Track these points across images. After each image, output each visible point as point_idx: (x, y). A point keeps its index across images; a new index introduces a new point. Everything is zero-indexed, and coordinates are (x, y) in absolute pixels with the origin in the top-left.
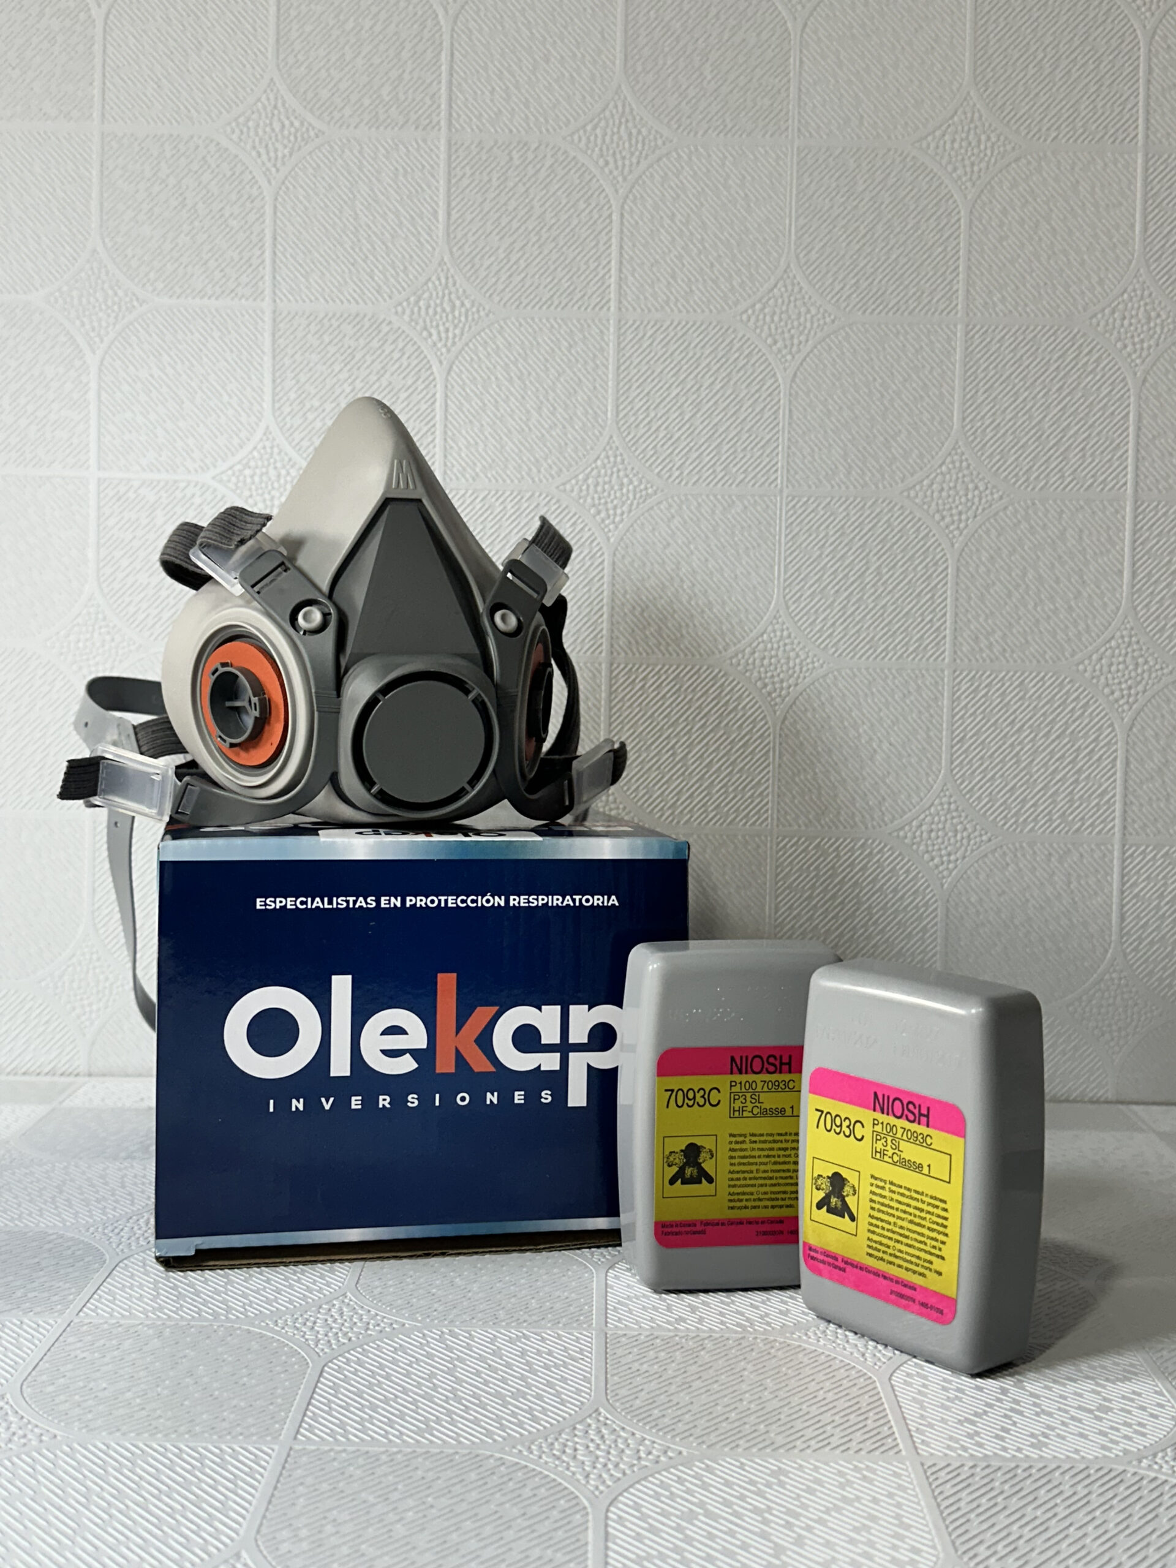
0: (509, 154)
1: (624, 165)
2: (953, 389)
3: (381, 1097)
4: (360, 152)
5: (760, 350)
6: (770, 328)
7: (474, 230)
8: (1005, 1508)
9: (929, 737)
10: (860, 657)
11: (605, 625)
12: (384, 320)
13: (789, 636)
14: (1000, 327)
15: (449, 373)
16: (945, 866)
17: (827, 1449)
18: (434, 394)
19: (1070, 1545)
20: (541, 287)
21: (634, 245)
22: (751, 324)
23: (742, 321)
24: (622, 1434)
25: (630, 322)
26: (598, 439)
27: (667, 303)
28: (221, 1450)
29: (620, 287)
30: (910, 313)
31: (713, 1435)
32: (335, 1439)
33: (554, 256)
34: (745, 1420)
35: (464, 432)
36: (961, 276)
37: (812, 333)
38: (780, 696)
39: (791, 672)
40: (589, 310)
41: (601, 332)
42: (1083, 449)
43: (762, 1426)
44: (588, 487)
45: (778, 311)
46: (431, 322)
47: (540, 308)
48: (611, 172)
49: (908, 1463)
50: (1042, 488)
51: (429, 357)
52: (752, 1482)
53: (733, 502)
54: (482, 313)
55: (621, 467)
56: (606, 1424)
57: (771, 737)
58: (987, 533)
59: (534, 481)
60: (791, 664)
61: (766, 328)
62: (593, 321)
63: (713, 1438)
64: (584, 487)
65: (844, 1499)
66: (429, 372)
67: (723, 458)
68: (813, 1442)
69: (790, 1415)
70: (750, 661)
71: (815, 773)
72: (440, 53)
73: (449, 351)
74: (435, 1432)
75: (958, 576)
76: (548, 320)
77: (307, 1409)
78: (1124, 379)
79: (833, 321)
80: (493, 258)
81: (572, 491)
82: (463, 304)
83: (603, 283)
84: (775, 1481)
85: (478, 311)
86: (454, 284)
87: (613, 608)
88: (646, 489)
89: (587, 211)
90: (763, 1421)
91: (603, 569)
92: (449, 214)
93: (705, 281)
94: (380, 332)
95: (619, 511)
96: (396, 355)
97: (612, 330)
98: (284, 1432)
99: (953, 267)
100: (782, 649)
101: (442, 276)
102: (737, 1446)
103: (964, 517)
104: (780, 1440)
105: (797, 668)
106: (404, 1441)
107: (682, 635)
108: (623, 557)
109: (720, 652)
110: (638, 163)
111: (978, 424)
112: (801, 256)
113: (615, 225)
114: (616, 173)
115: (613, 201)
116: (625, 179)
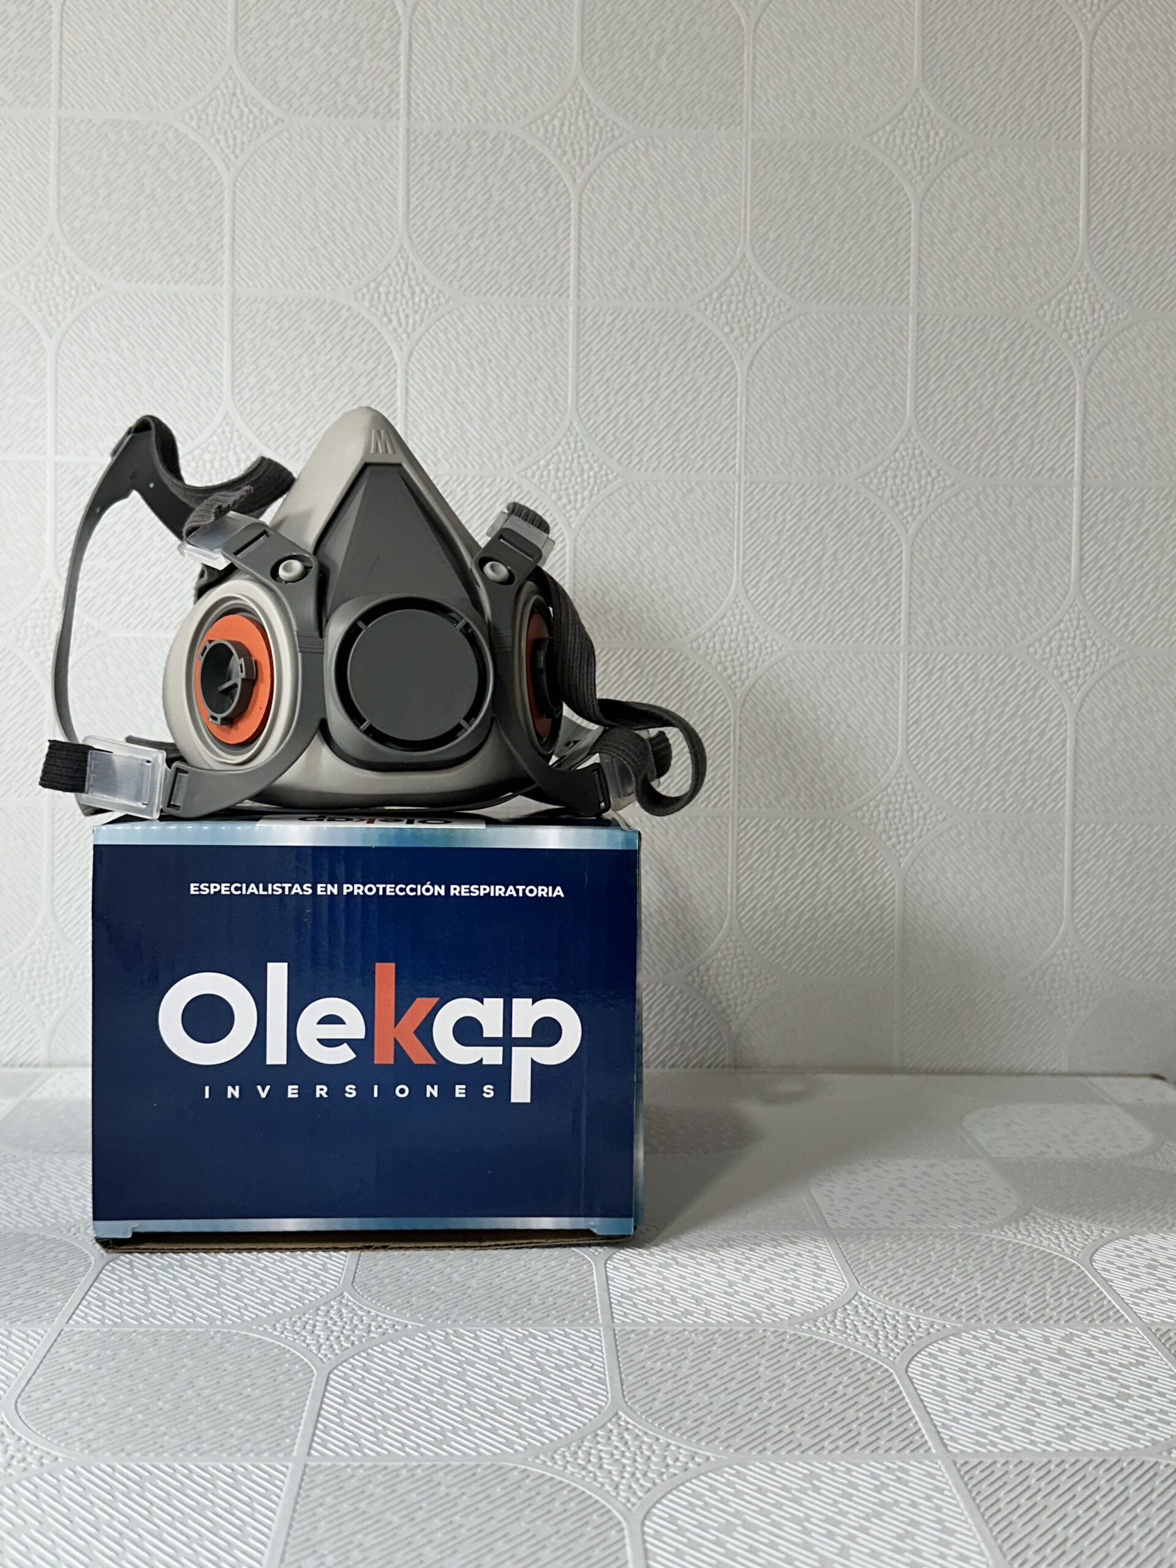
0: (467, 143)
1: (581, 155)
2: (906, 377)
4: (320, 142)
5: (717, 339)
6: (726, 317)
7: (433, 218)
8: (1045, 1507)
9: (886, 718)
10: (818, 641)
12: (344, 306)
13: (748, 621)
14: (950, 318)
16: (902, 845)
17: (856, 1449)
18: (395, 380)
19: (1118, 1546)
20: (501, 274)
21: (593, 233)
22: (708, 313)
23: (699, 309)
24: (645, 1439)
25: (589, 310)
26: (558, 425)
27: (625, 290)
28: (233, 1470)
29: (579, 275)
30: (863, 303)
31: (738, 1438)
32: (351, 1454)
33: (513, 243)
34: (769, 1420)
35: (425, 418)
36: (912, 268)
37: (769, 321)
39: (750, 655)
40: (549, 298)
41: (561, 319)
42: (1032, 436)
43: (786, 1426)
44: (549, 473)
45: (734, 299)
46: (392, 307)
47: (500, 295)
48: (569, 162)
49: (939, 1462)
50: (992, 475)
51: (389, 343)
52: (785, 1488)
53: (693, 488)
54: (442, 300)
55: (581, 453)
56: (627, 1429)
57: (732, 720)
58: (940, 518)
59: (495, 466)
61: (723, 316)
62: (552, 308)
63: (738, 1441)
64: (545, 473)
65: (882, 1504)
66: (390, 358)
67: (682, 445)
68: (841, 1443)
69: (813, 1413)
70: (711, 645)
72: (399, 43)
73: (409, 337)
74: (453, 1444)
75: (912, 561)
76: (508, 307)
77: (317, 1421)
78: (1070, 368)
79: (789, 310)
80: (453, 245)
82: (422, 291)
83: (562, 272)
84: (808, 1485)
85: (438, 297)
86: (414, 270)
89: (546, 200)
90: (786, 1421)
91: (564, 554)
92: (408, 202)
93: (662, 269)
94: (340, 317)
95: (580, 497)
96: (356, 341)
97: (571, 317)
98: (296, 1448)
99: (905, 258)
101: (402, 262)
102: (765, 1449)
103: (917, 503)
104: (807, 1441)
106: (422, 1454)
108: (585, 542)
109: (680, 636)
110: (596, 153)
111: (931, 412)
112: (757, 246)
113: (574, 214)
114: (574, 163)
115: (571, 191)
116: (583, 168)
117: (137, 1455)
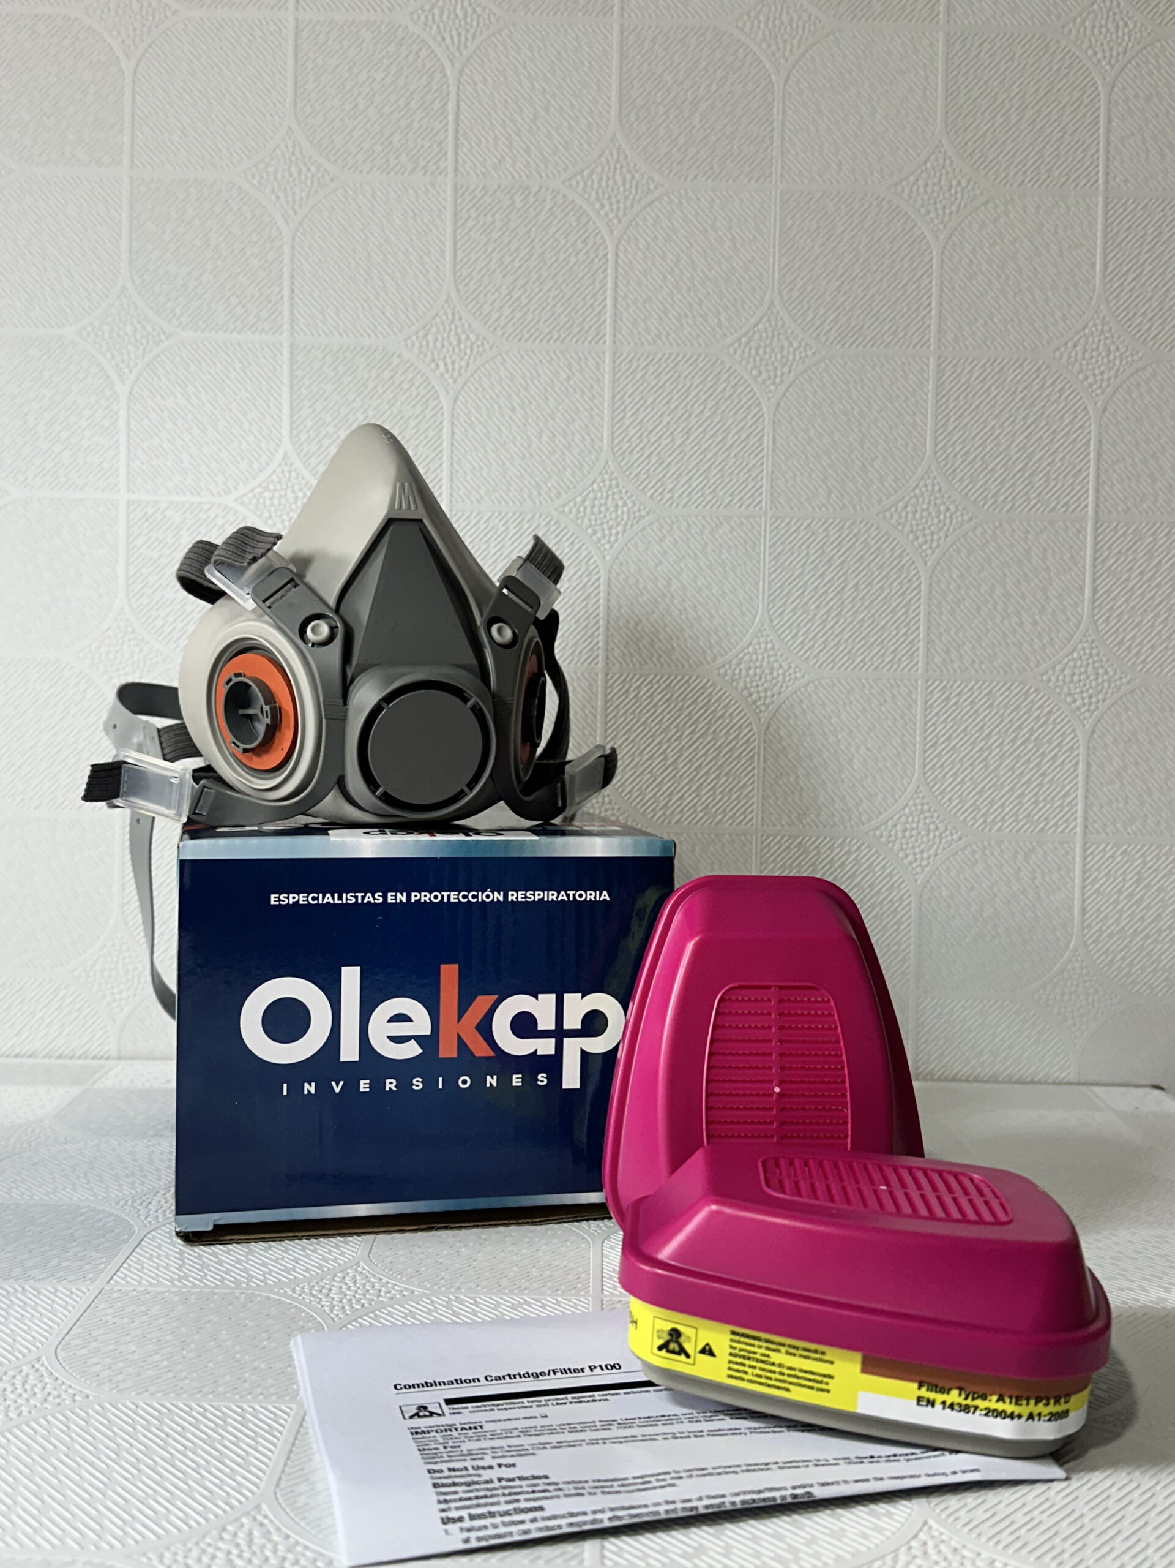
0: (511, 197)
1: (618, 208)
2: (926, 418)
3: (388, 1081)
4: (373, 197)
5: (746, 381)
6: (755, 361)
7: (479, 268)
9: (903, 742)
10: (840, 668)
11: (601, 638)
12: (395, 353)
13: (773, 648)
14: (969, 361)
15: (455, 402)
18: (442, 422)
20: (541, 322)
21: (628, 282)
22: (737, 357)
23: (728, 353)
25: (625, 355)
26: (594, 464)
27: (659, 337)
29: (615, 321)
30: (886, 347)
33: (554, 293)
35: (469, 458)
36: (933, 313)
37: (794, 365)
38: (764, 704)
39: (774, 682)
40: (586, 343)
41: (598, 363)
42: (1047, 473)
44: (585, 508)
45: (762, 344)
46: (439, 354)
47: (541, 341)
48: (606, 215)
50: (1008, 511)
51: (436, 388)
53: (721, 523)
54: (487, 347)
55: (615, 490)
57: (756, 742)
58: (958, 551)
59: (534, 503)
60: (775, 674)
61: (751, 360)
62: (590, 353)
64: (582, 509)
66: (437, 401)
67: (711, 482)
70: (737, 671)
71: (797, 777)
72: (446, 103)
73: (455, 381)
75: (930, 592)
76: (547, 352)
78: (1085, 408)
79: (814, 354)
80: (496, 295)
81: (570, 512)
82: (468, 338)
83: (599, 320)
85: (483, 344)
86: (460, 319)
87: (608, 622)
88: (639, 510)
89: (584, 251)
91: (599, 586)
92: (455, 254)
93: (693, 315)
94: (391, 364)
95: (614, 531)
96: (405, 386)
97: (607, 362)
99: (926, 304)
100: (766, 660)
101: (449, 311)
103: (936, 537)
105: (780, 678)
107: (673, 648)
108: (618, 574)
109: (708, 663)
110: (632, 206)
111: (950, 450)
112: (784, 293)
113: (611, 264)
114: (611, 215)
115: (608, 243)
116: (619, 221)
117: (160, 1395)
